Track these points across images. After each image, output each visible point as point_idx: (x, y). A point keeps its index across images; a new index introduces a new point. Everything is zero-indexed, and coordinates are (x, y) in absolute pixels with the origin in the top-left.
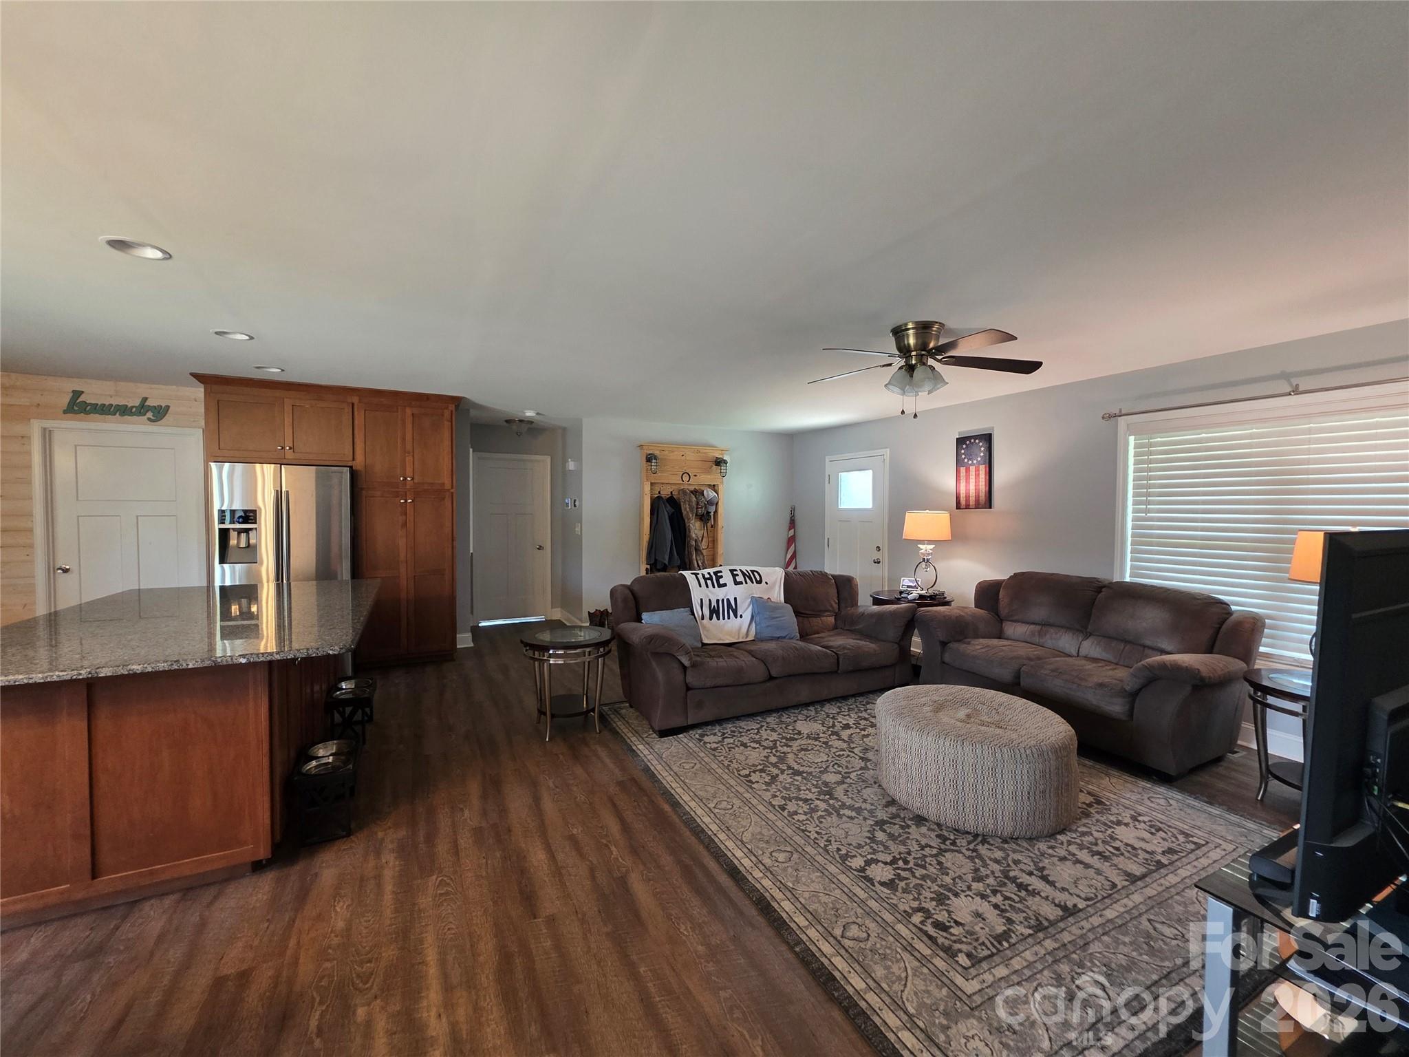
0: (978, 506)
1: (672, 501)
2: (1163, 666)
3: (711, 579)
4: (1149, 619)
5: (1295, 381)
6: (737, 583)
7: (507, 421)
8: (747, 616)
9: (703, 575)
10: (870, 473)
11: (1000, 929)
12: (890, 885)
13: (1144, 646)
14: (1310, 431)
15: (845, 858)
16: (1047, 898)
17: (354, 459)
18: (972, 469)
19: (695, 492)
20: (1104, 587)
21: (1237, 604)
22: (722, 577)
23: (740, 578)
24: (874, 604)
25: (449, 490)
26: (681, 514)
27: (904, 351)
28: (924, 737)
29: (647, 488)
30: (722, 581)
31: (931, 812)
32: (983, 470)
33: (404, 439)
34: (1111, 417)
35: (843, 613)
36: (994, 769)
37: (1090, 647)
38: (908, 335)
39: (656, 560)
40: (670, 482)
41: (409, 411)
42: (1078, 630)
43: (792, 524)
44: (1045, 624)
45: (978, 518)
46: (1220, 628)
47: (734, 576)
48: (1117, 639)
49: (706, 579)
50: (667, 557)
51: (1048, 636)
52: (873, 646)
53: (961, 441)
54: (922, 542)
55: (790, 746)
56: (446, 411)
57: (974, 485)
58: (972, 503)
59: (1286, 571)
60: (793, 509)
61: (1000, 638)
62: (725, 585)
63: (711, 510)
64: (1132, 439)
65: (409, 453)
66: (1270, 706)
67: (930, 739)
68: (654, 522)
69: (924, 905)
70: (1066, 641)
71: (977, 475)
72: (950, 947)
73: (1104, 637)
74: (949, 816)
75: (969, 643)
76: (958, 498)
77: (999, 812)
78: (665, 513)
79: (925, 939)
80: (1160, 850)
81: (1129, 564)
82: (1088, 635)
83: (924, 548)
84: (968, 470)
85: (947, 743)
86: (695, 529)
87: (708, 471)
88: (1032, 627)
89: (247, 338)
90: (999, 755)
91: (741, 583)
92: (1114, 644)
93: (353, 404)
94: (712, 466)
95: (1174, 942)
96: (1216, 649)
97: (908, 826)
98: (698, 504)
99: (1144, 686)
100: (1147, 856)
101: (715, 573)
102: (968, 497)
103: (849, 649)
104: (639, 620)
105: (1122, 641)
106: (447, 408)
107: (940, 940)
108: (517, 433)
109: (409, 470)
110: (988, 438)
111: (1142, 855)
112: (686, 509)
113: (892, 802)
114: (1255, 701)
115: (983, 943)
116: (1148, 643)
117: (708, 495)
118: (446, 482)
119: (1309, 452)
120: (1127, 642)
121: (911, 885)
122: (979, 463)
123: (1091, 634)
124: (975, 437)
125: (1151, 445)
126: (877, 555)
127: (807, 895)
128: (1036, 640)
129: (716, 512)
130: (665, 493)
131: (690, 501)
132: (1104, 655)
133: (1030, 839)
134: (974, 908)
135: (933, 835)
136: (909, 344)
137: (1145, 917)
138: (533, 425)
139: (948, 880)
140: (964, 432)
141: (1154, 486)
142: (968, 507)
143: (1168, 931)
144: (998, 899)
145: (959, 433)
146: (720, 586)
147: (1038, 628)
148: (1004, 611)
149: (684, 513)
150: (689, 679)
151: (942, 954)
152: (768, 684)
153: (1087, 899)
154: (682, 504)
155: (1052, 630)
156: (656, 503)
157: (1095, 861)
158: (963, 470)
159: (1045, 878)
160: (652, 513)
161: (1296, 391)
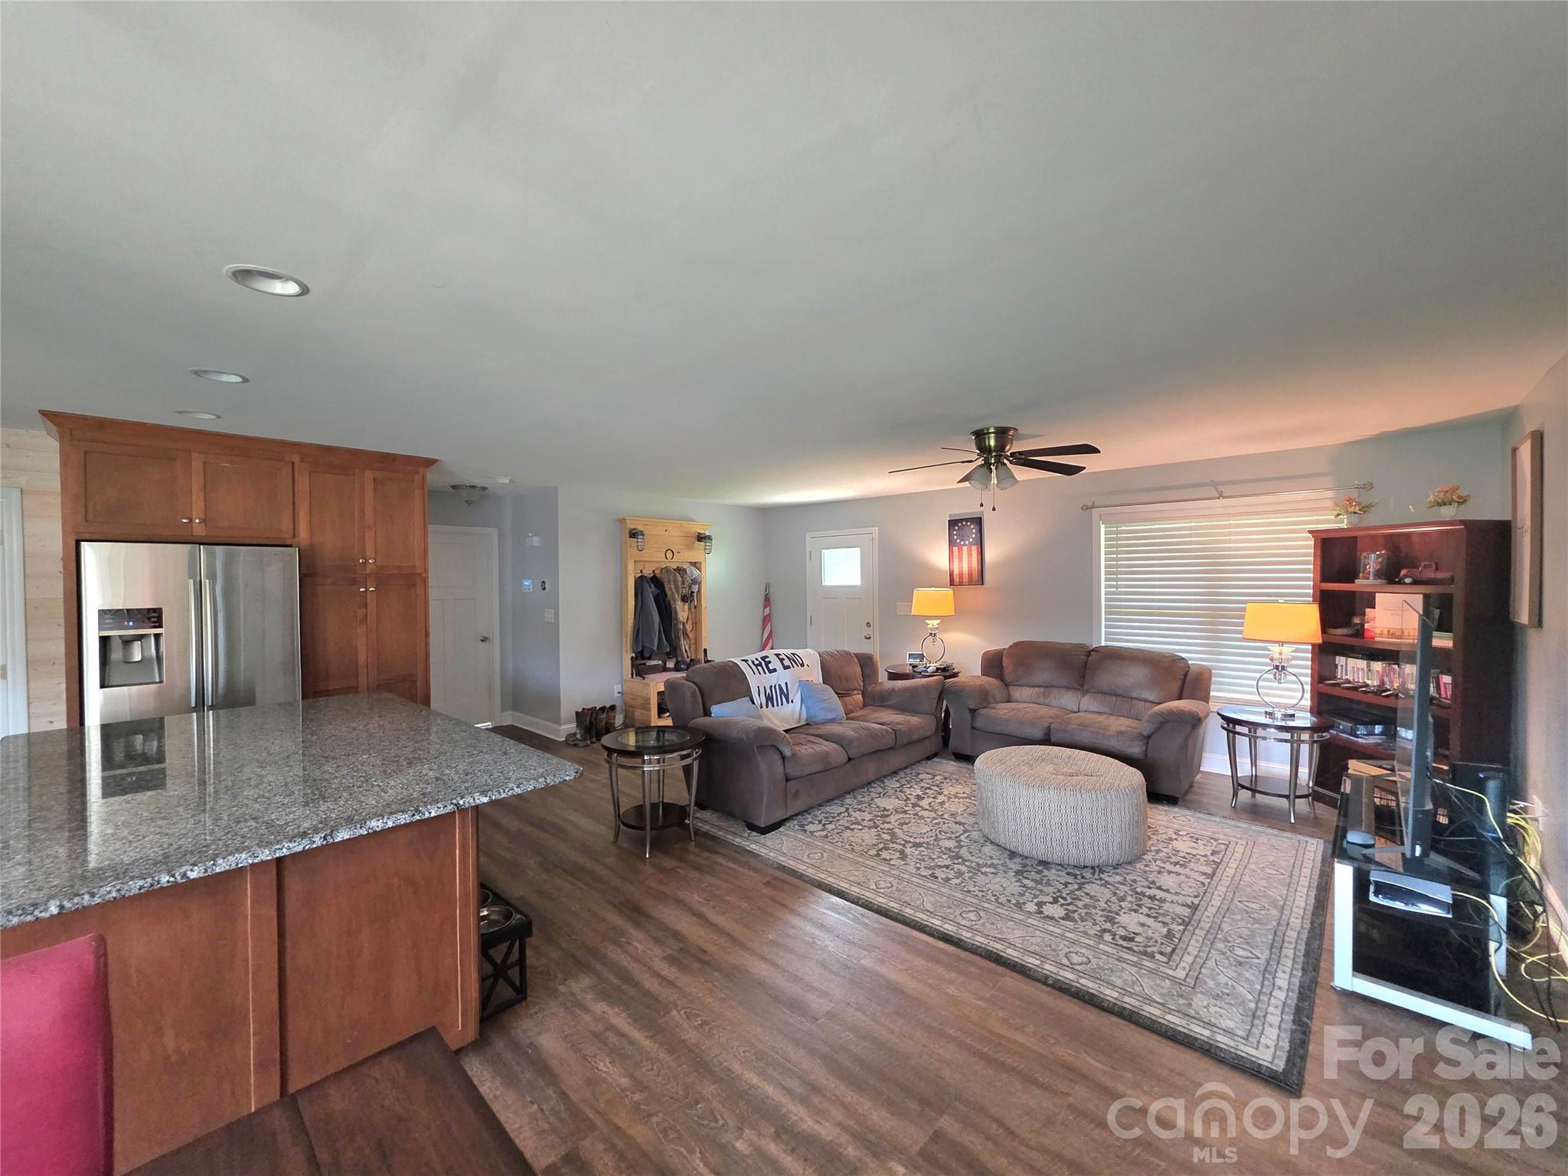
0: (971, 583)
1: (655, 580)
2: (1171, 712)
3: (760, 664)
4: (1133, 676)
5: (1220, 488)
6: (786, 668)
7: (453, 487)
8: (797, 700)
9: (753, 662)
10: (858, 550)
11: (1164, 931)
12: (1067, 918)
13: (1131, 698)
14: (1230, 527)
15: (1019, 906)
16: (1172, 902)
17: (294, 536)
18: (965, 549)
19: (679, 570)
20: (1093, 650)
21: (1191, 659)
22: (770, 662)
23: (787, 662)
24: (889, 679)
25: (420, 574)
26: (666, 595)
27: (983, 449)
28: (1046, 791)
29: (631, 567)
30: (771, 666)
31: (1056, 856)
32: (975, 550)
33: (362, 511)
34: (1086, 508)
35: (869, 689)
36: (1105, 809)
37: (1088, 703)
38: (989, 438)
39: (643, 647)
40: (653, 559)
41: (369, 475)
42: (1076, 689)
43: (767, 601)
44: (1049, 686)
45: (971, 593)
46: (1185, 678)
47: (782, 660)
48: (1111, 694)
49: (756, 666)
50: (656, 644)
51: (1052, 696)
52: (916, 719)
53: (953, 523)
54: (930, 618)
55: (889, 823)
56: (416, 476)
57: (966, 563)
58: (965, 580)
59: (1241, 632)
60: (767, 587)
61: (1009, 702)
62: (775, 670)
63: (695, 588)
64: (1103, 527)
65: (369, 527)
66: (1239, 734)
67: (1052, 792)
68: (640, 604)
69: (1103, 927)
70: (1068, 700)
71: (970, 555)
72: (1146, 952)
73: (1098, 693)
74: (1073, 855)
75: (994, 708)
76: (951, 574)
77: (1110, 844)
78: (650, 591)
79: (1124, 950)
80: (1209, 853)
81: (1103, 630)
82: (1085, 692)
83: (933, 623)
84: (960, 551)
85: (1068, 794)
86: (682, 612)
87: (690, 547)
88: (1036, 689)
89: (240, 380)
90: (1109, 798)
91: (788, 667)
92: (1108, 697)
93: (293, 464)
94: (694, 542)
95: (1263, 912)
96: (1184, 696)
97: (1042, 871)
98: (683, 583)
99: (1156, 730)
100: (1205, 859)
101: (763, 658)
102: (961, 575)
103: (902, 724)
104: (707, 713)
105: (1113, 695)
106: (417, 473)
107: (1135, 948)
108: (467, 502)
109: (369, 551)
110: (978, 521)
111: (1202, 859)
112: (671, 589)
113: (1013, 855)
114: (1229, 731)
115: (1162, 943)
116: (1134, 695)
117: (692, 572)
118: (417, 564)
119: (1230, 541)
120: (1117, 695)
121: (1083, 915)
122: (971, 544)
123: (1087, 692)
124: (967, 520)
125: (1117, 533)
126: (868, 631)
127: (1018, 941)
128: (1042, 700)
129: (699, 591)
130: (648, 572)
131: (675, 581)
132: (1101, 709)
133: (1129, 863)
134: (1136, 920)
135: (1064, 873)
136: (989, 445)
137: (1235, 900)
138: (485, 493)
139: (1103, 905)
140: (955, 515)
141: (1121, 566)
142: (961, 584)
143: (1254, 906)
144: (1144, 910)
145: (950, 516)
146: (771, 671)
147: (1042, 689)
148: (1009, 678)
149: (669, 593)
150: (789, 770)
151: (1144, 957)
152: (848, 766)
153: (1196, 897)
154: (666, 584)
155: (1055, 691)
156: (640, 581)
157: (1177, 869)
158: (955, 549)
159: (1159, 888)
160: (636, 596)
161: (1221, 496)
